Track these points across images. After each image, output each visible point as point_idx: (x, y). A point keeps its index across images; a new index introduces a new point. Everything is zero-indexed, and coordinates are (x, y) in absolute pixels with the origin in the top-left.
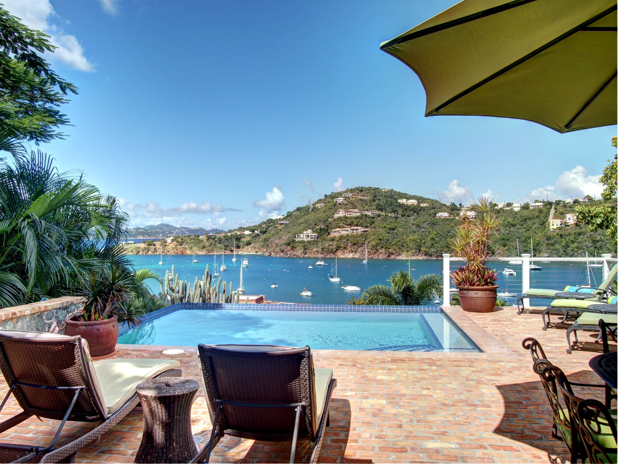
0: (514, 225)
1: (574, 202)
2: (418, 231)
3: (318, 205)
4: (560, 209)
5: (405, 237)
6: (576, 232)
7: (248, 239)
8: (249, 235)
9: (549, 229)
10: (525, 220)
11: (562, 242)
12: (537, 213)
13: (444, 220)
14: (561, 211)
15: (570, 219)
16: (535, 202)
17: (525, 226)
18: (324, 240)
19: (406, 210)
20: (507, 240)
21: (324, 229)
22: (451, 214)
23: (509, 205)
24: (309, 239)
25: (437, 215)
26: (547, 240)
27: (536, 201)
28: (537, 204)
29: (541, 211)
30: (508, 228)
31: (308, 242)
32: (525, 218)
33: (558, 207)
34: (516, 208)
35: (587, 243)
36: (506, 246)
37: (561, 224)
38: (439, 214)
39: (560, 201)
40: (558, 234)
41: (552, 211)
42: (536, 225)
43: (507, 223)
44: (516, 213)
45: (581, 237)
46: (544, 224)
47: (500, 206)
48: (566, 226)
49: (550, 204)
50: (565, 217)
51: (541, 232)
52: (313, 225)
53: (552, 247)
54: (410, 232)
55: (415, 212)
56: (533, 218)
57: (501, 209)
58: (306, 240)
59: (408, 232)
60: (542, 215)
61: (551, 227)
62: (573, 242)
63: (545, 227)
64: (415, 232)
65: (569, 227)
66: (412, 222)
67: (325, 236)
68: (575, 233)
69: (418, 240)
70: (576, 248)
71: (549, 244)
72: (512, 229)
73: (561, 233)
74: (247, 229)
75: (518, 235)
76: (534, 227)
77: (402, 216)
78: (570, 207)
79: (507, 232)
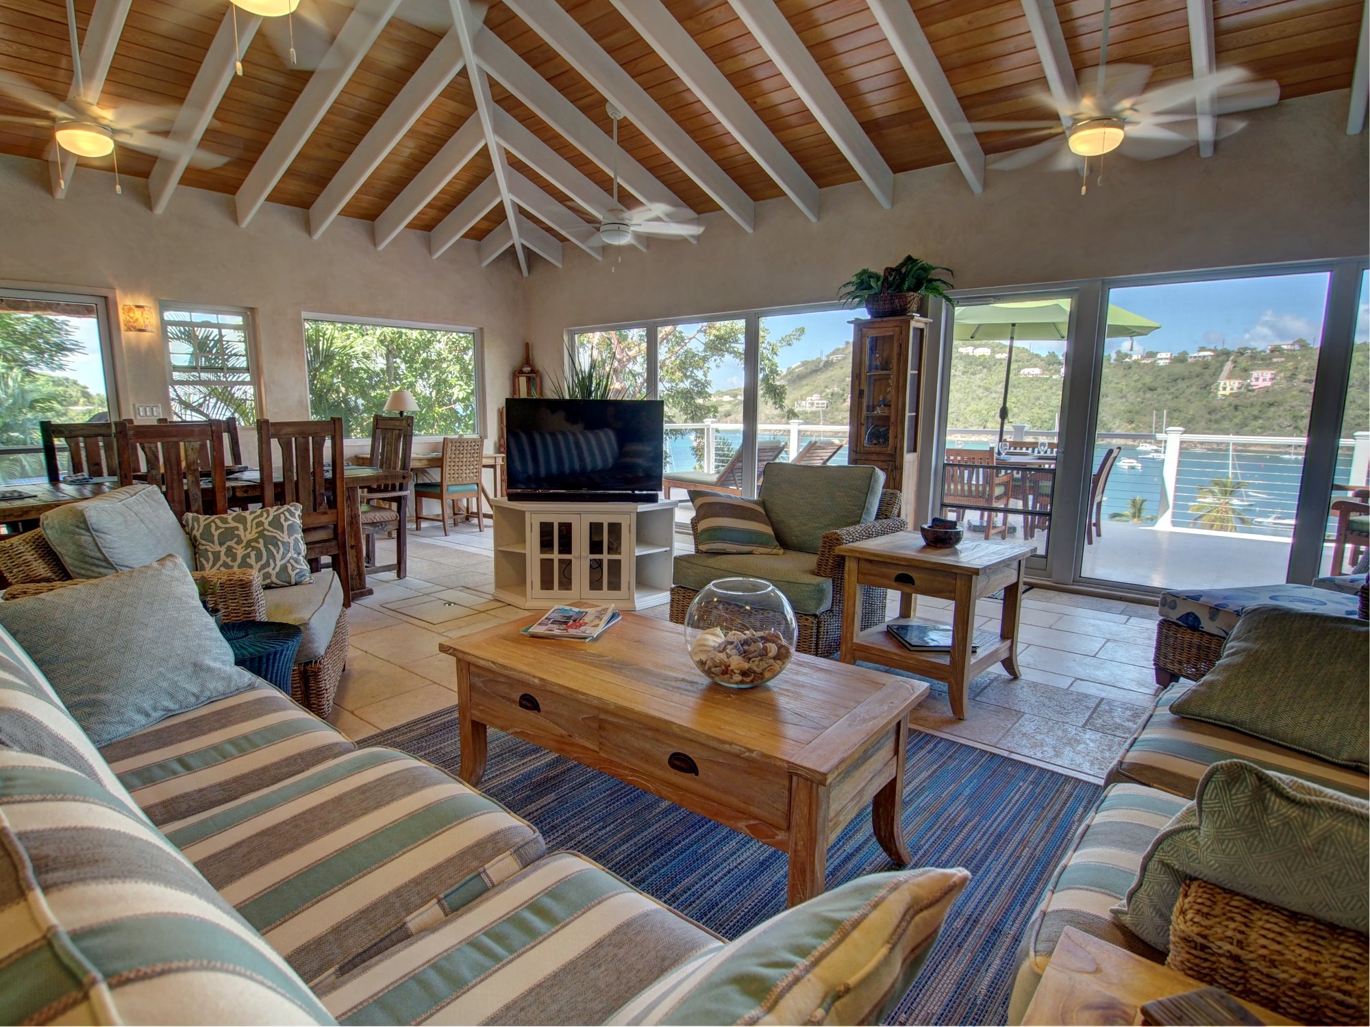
0: (1152, 389)
1: (1272, 351)
2: (986, 397)
3: (834, 358)
4: (1243, 362)
5: (962, 406)
6: (1265, 400)
7: (728, 407)
8: (730, 402)
9: (1216, 395)
10: (1175, 380)
11: (1235, 417)
12: (1198, 369)
13: (1032, 379)
14: (1244, 364)
15: (1257, 379)
16: (1199, 351)
17: (1172, 390)
18: (837, 410)
19: (971, 364)
20: (1137, 413)
21: (838, 393)
22: (1044, 370)
23: (1151, 355)
24: (814, 409)
25: (1022, 372)
26: (1209, 413)
27: (1202, 349)
28: (1202, 354)
29: (1206, 366)
30: (1141, 393)
31: (811, 413)
32: (1176, 377)
33: (1240, 359)
34: (1163, 358)
35: (1281, 420)
36: (1132, 422)
37: (1239, 388)
38: (1026, 371)
39: (1246, 349)
40: (1230, 405)
41: (1228, 366)
42: (1194, 389)
43: (1141, 386)
44: (1161, 369)
45: (1273, 409)
46: (1207, 387)
47: (1135, 357)
48: (1249, 391)
49: (1227, 354)
50: (1249, 377)
51: (1201, 401)
52: (822, 388)
53: (1216, 426)
54: (973, 399)
55: (984, 367)
56: (1190, 378)
57: (1136, 362)
58: (809, 409)
59: (969, 399)
60: (1208, 372)
61: (1221, 392)
62: (1256, 418)
63: (1209, 393)
64: (980, 399)
65: (1255, 393)
66: (978, 382)
67: (838, 403)
68: (1263, 403)
69: (984, 412)
70: (1261, 428)
71: (1210, 421)
72: (1149, 395)
73: (1237, 402)
74: (726, 393)
75: (1157, 405)
76: (1188, 392)
77: (963, 373)
78: (1262, 360)
79: (1139, 399)
